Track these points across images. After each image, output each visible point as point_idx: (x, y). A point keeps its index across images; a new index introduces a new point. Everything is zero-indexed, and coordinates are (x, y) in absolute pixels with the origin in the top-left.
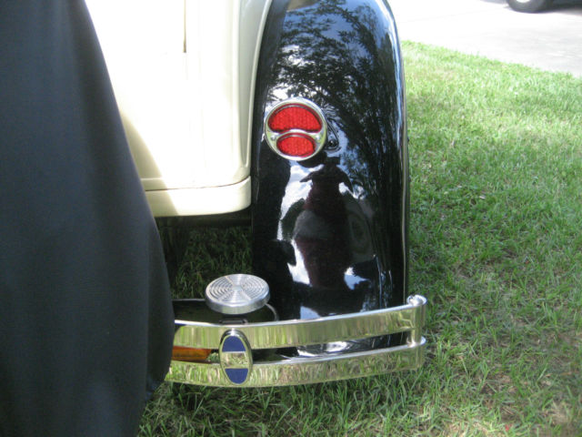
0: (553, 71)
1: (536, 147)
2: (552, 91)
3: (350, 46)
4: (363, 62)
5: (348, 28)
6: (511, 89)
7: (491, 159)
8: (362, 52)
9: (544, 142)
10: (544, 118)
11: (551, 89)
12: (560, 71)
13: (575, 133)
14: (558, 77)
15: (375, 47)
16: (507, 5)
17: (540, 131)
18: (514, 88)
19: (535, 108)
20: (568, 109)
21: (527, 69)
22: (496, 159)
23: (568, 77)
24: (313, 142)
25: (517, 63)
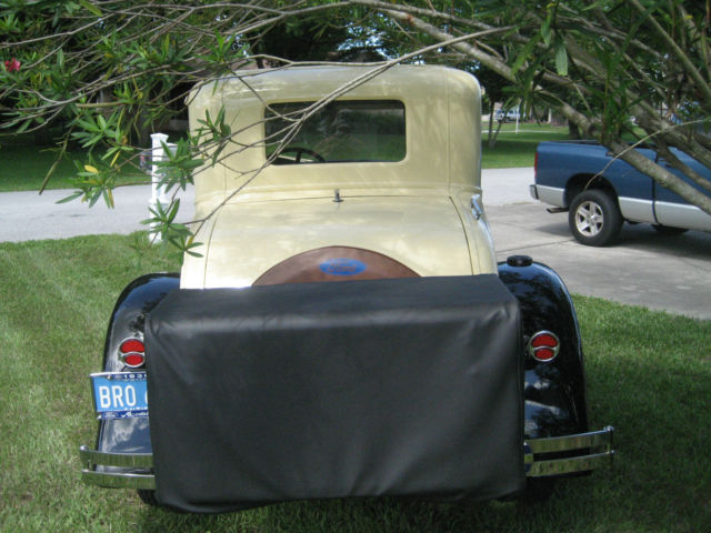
0: (631, 305)
1: (630, 368)
2: (633, 322)
3: (536, 299)
4: (550, 308)
5: (532, 289)
6: (598, 321)
7: (598, 378)
8: (546, 302)
9: (635, 365)
10: (632, 346)
11: (632, 321)
12: (637, 305)
13: (660, 358)
14: (636, 310)
15: (555, 296)
16: (573, 238)
17: (631, 356)
18: (601, 321)
19: (623, 338)
20: (650, 337)
21: (607, 303)
22: (602, 377)
23: (645, 310)
24: (553, 352)
25: (597, 297)
